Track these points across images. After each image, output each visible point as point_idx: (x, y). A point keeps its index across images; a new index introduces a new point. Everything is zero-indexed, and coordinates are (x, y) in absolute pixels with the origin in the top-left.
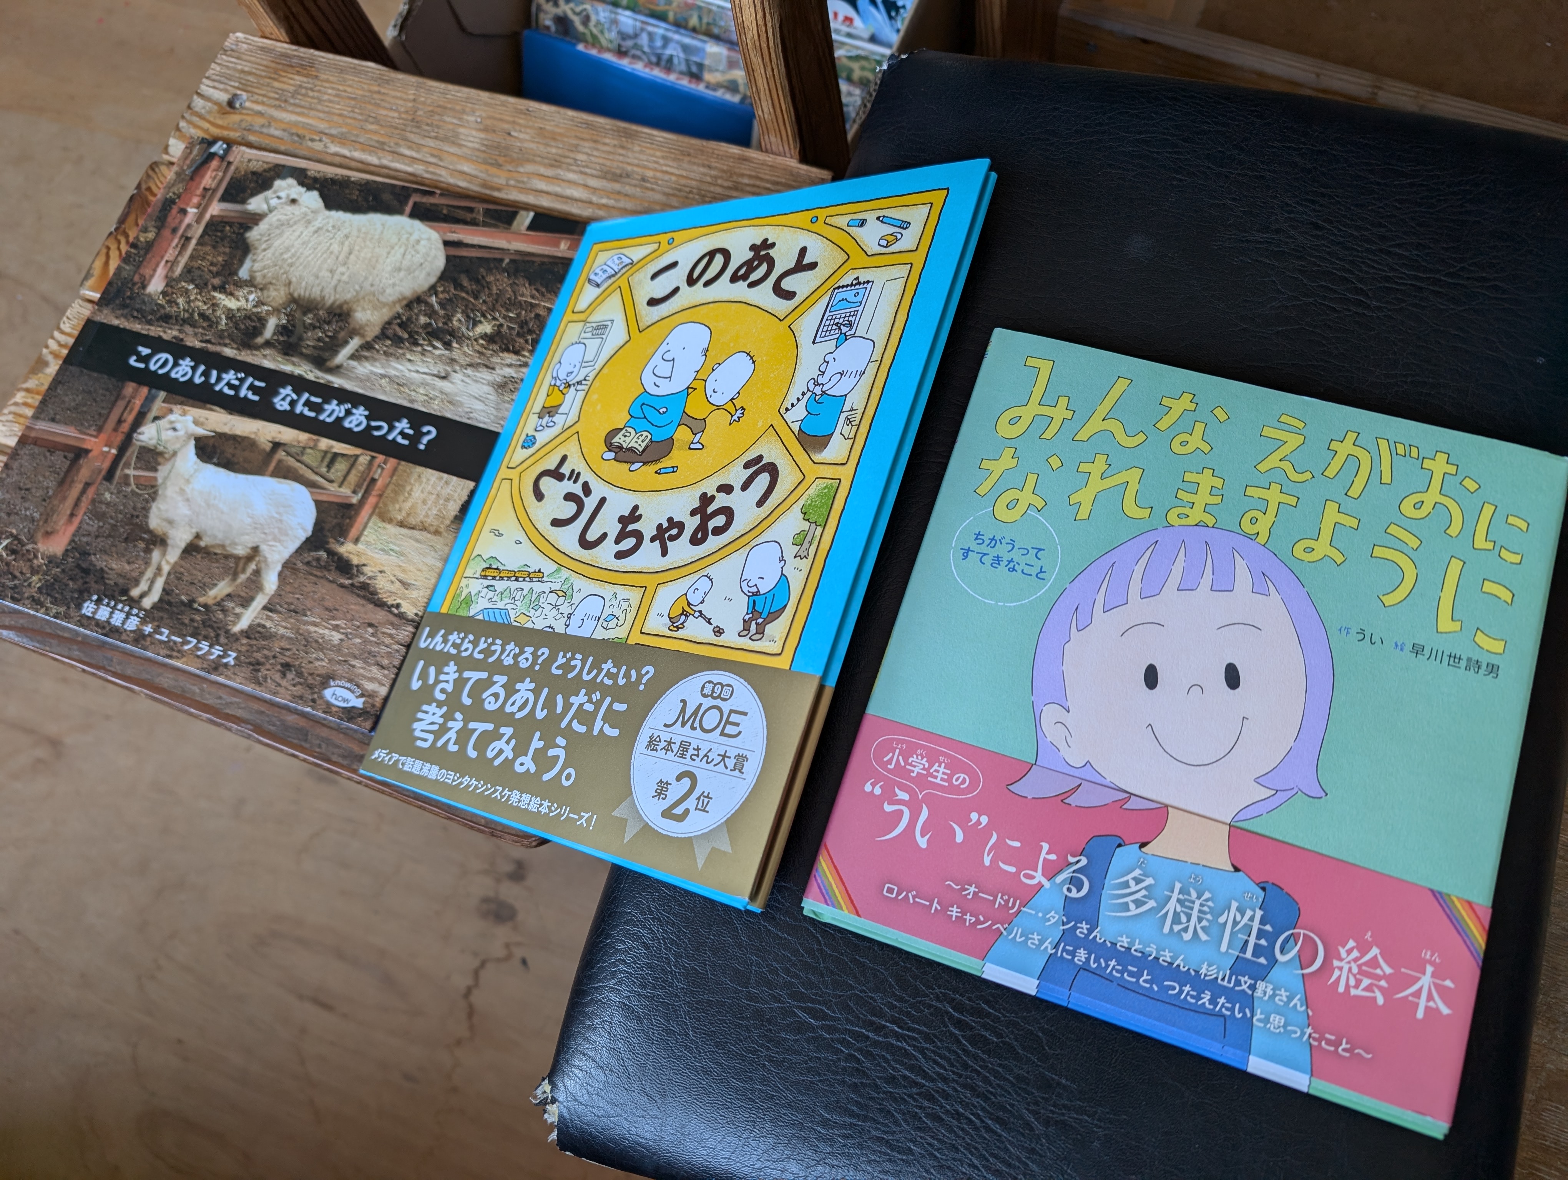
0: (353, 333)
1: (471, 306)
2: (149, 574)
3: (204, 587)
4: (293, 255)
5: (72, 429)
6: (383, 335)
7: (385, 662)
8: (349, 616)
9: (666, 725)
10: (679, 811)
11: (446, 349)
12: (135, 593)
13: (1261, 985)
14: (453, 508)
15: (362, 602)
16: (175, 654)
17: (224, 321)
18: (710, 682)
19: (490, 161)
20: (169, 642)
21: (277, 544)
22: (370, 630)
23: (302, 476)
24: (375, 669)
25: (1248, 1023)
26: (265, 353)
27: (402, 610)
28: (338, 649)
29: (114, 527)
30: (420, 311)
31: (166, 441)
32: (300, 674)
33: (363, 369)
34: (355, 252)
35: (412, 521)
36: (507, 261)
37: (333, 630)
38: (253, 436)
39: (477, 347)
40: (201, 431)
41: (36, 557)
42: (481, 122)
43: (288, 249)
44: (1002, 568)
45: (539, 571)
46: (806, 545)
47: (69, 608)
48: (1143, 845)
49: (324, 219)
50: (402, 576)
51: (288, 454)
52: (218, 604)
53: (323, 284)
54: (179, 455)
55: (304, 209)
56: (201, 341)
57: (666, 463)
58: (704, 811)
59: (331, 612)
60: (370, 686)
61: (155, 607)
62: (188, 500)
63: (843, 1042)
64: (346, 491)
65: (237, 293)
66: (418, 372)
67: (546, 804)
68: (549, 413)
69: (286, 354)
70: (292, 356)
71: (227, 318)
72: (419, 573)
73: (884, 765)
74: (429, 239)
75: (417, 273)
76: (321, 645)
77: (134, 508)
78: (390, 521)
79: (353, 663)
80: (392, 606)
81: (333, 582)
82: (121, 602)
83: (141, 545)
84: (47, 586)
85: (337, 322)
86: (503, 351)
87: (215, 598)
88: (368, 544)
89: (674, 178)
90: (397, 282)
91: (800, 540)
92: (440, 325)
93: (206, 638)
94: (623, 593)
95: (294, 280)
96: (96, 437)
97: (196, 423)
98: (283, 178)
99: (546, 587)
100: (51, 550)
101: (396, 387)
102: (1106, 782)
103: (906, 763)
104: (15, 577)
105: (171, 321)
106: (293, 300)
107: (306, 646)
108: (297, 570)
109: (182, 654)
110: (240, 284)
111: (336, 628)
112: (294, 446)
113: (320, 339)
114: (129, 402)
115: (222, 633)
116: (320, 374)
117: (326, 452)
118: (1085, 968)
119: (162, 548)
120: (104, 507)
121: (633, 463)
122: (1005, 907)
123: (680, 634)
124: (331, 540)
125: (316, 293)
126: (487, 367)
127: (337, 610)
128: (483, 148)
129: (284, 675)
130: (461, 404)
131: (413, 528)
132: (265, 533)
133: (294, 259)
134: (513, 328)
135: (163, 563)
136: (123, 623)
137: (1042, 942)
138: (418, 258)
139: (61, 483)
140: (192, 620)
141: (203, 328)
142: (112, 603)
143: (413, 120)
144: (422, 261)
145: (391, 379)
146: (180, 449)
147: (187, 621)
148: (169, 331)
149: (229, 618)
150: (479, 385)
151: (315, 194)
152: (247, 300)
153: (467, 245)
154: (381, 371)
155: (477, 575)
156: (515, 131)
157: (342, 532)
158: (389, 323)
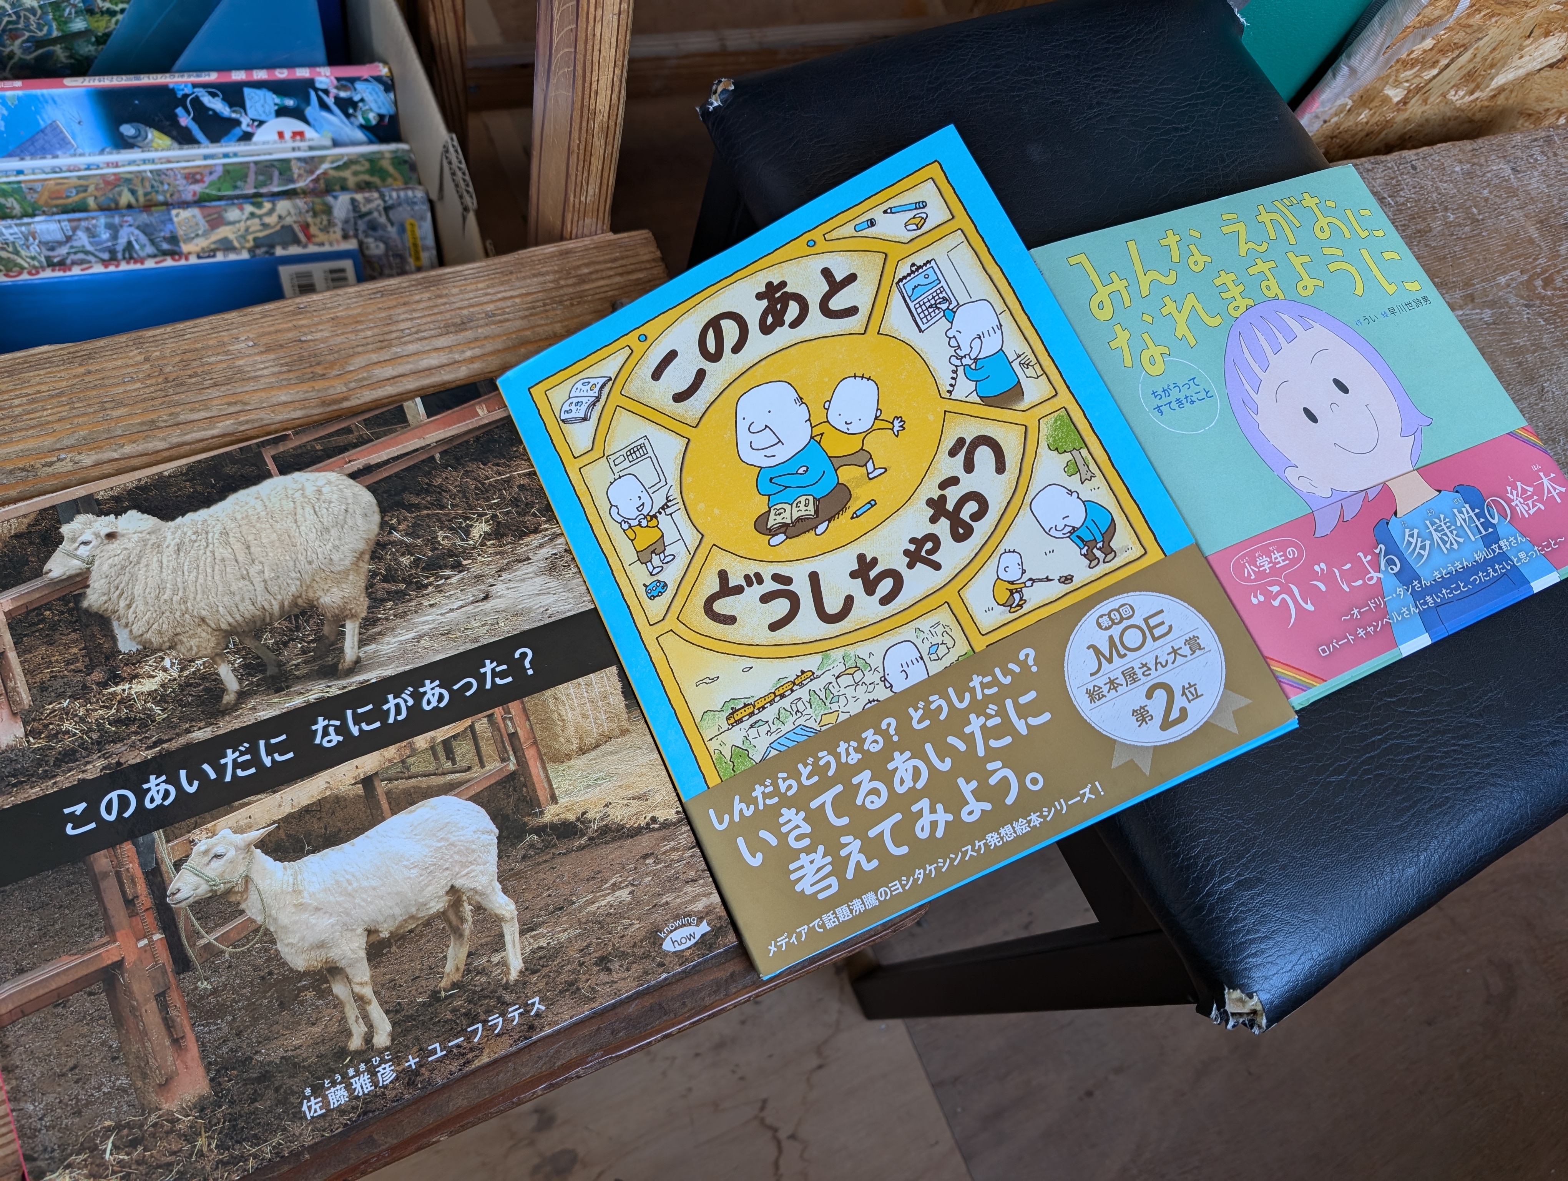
0: (339, 621)
1: (444, 518)
2: (352, 1012)
3: (435, 971)
4: (175, 591)
5: (65, 959)
6: (376, 602)
7: (692, 874)
8: (617, 867)
9: (1092, 675)
10: (1175, 714)
11: (460, 572)
12: (356, 1043)
13: (1501, 543)
14: (618, 700)
15: (616, 845)
16: (470, 1056)
17: (157, 710)
18: (1101, 616)
19: (307, 376)
20: (450, 1051)
21: (473, 867)
22: (650, 861)
23: (429, 787)
24: (688, 889)
25: (1514, 566)
26: (250, 706)
27: (661, 820)
28: (637, 902)
29: (251, 1007)
30: (392, 553)
31: (221, 876)
32: (623, 955)
33: (388, 645)
34: (253, 543)
35: (590, 740)
36: (437, 456)
37: (614, 891)
38: (328, 793)
39: (491, 550)
40: (255, 835)
41: (174, 1121)
42: (255, 344)
43: (161, 588)
44: (1187, 405)
45: (803, 672)
46: (1083, 469)
47: (285, 1129)
48: (1396, 513)
49: (174, 533)
50: (630, 793)
51: (390, 780)
52: (468, 971)
53: (247, 596)
54: (254, 875)
55: (136, 537)
56: (149, 748)
57: (853, 507)
58: (1198, 697)
59: (595, 879)
60: (699, 906)
61: (393, 1037)
62: (317, 909)
63: (1366, 772)
64: (494, 766)
65: (141, 672)
66: (452, 610)
67: (1033, 816)
68: (653, 552)
69: (278, 690)
70: (288, 687)
71: (157, 704)
72: (644, 778)
73: (1248, 579)
74: (329, 483)
75: (350, 522)
76: (618, 913)
77: (256, 969)
78: (569, 757)
79: (663, 901)
80: (648, 824)
81: (568, 852)
82: (348, 1066)
83: (310, 995)
84: (226, 1135)
85: (307, 621)
86: (521, 538)
87: (458, 969)
88: (567, 793)
89: (517, 300)
90: (337, 543)
91: (1072, 469)
92: (430, 554)
93: (489, 1012)
94: (925, 624)
95: (204, 613)
96: (115, 941)
97: (239, 830)
98: (70, 520)
99: (828, 677)
100: (188, 1097)
101: (444, 638)
102: (1349, 494)
103: (1258, 567)
104: (169, 1166)
105: (78, 755)
106: (228, 634)
107: (602, 927)
108: (520, 872)
109: (478, 1049)
110: (136, 659)
111: (615, 887)
112: (388, 768)
113: (304, 651)
114: (118, 874)
115: (501, 992)
116: (343, 682)
117: (432, 748)
118: (1437, 606)
119: (338, 977)
120: (212, 999)
121: (816, 527)
122: (1378, 606)
123: (1026, 608)
124: (526, 819)
125: (248, 609)
126: (520, 561)
127: (599, 872)
128: (285, 369)
129: (609, 970)
130: (530, 609)
131: (597, 746)
132: (447, 869)
133: (181, 594)
134: (508, 512)
135: (357, 989)
136: (375, 1084)
137: (1409, 610)
138: (336, 508)
139: (119, 1023)
140: (454, 1011)
141: (136, 733)
142: (338, 1077)
143: (166, 380)
144: (344, 507)
145: (431, 635)
146: (249, 870)
147: (449, 1016)
148: (89, 766)
149: (494, 974)
150: (530, 582)
151: (133, 514)
152: (165, 670)
153: (379, 466)
154: (412, 635)
155: (725, 726)
156: (305, 334)
157: (532, 803)
158: (370, 586)
